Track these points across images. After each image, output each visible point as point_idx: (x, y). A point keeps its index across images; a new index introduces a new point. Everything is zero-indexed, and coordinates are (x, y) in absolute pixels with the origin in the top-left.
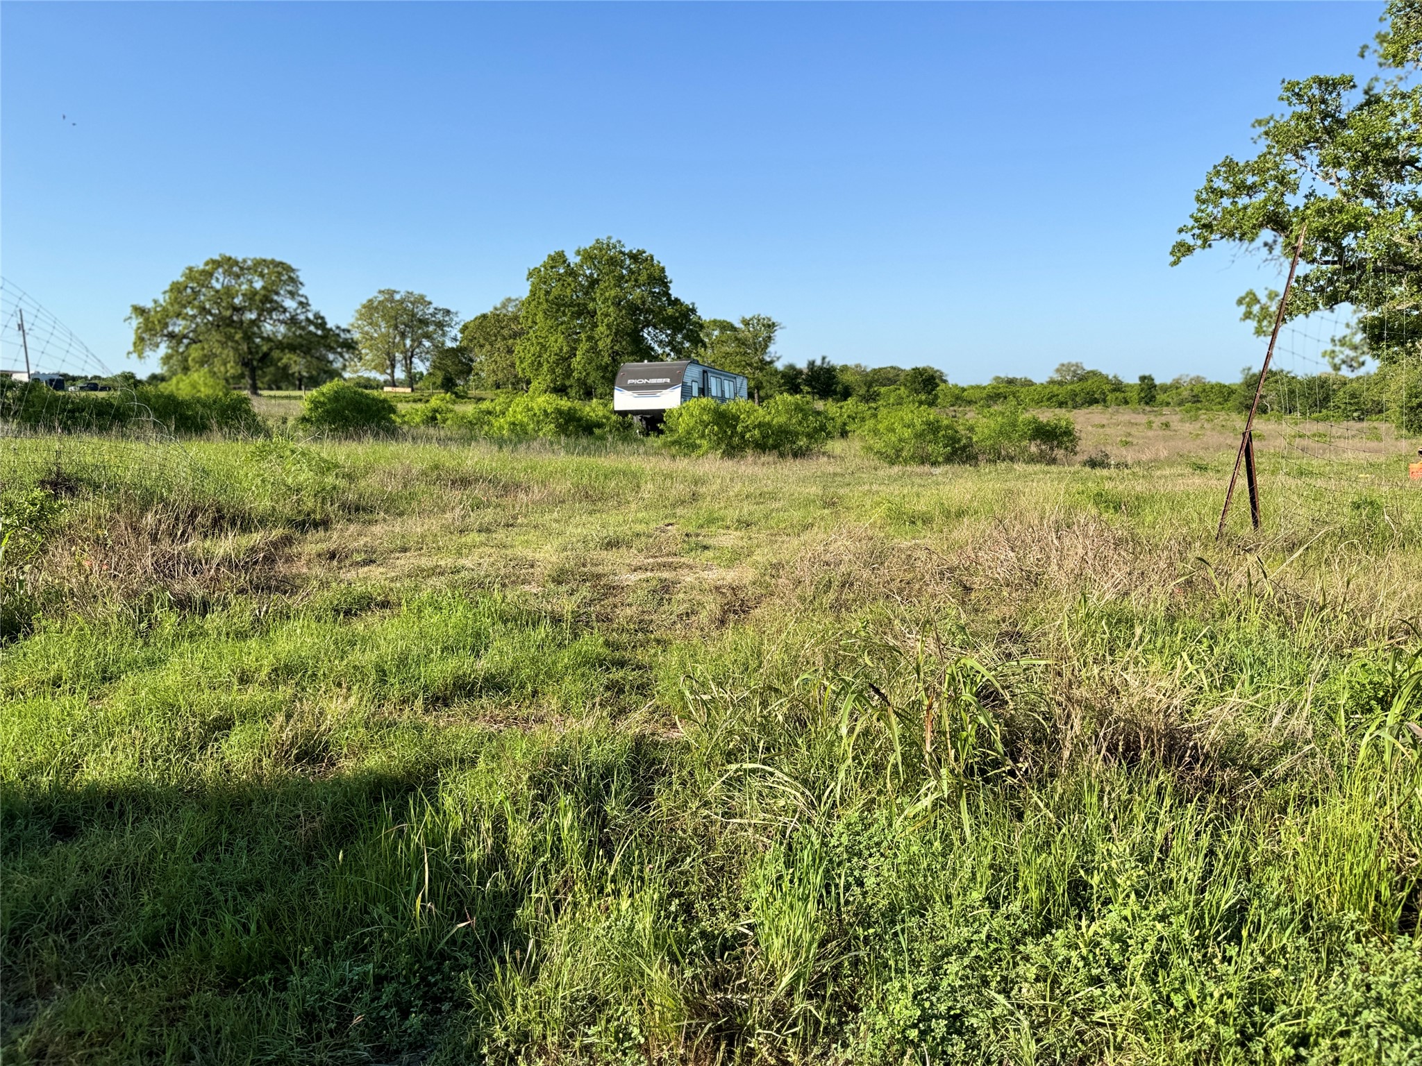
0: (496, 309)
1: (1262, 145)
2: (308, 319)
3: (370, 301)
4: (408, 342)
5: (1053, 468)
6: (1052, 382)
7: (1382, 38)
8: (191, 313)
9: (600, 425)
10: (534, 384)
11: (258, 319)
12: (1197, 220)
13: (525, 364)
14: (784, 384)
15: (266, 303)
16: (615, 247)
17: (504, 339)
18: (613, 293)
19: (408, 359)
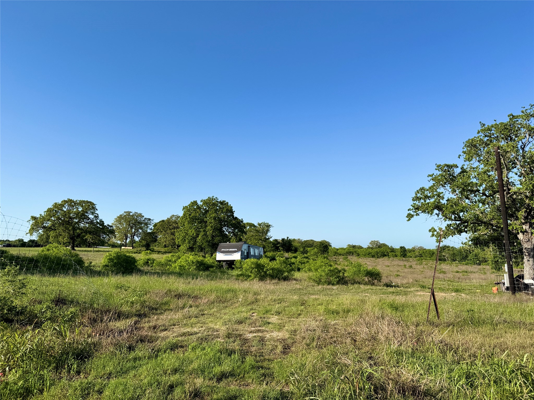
0: (168, 219)
1: (432, 183)
2: (97, 222)
3: (121, 215)
4: (133, 230)
5: (374, 287)
6: (369, 248)
7: (464, 152)
8: (53, 219)
9: (212, 267)
10: (182, 247)
11: (79, 222)
12: (413, 207)
13: (179, 240)
14: (273, 247)
15: (82, 216)
16: (215, 200)
17: (170, 229)
18: (214, 215)
19: (133, 236)
